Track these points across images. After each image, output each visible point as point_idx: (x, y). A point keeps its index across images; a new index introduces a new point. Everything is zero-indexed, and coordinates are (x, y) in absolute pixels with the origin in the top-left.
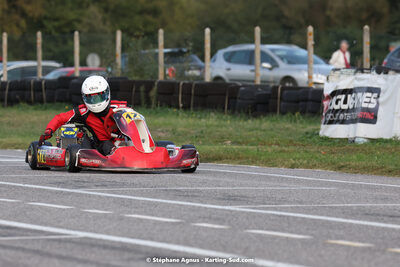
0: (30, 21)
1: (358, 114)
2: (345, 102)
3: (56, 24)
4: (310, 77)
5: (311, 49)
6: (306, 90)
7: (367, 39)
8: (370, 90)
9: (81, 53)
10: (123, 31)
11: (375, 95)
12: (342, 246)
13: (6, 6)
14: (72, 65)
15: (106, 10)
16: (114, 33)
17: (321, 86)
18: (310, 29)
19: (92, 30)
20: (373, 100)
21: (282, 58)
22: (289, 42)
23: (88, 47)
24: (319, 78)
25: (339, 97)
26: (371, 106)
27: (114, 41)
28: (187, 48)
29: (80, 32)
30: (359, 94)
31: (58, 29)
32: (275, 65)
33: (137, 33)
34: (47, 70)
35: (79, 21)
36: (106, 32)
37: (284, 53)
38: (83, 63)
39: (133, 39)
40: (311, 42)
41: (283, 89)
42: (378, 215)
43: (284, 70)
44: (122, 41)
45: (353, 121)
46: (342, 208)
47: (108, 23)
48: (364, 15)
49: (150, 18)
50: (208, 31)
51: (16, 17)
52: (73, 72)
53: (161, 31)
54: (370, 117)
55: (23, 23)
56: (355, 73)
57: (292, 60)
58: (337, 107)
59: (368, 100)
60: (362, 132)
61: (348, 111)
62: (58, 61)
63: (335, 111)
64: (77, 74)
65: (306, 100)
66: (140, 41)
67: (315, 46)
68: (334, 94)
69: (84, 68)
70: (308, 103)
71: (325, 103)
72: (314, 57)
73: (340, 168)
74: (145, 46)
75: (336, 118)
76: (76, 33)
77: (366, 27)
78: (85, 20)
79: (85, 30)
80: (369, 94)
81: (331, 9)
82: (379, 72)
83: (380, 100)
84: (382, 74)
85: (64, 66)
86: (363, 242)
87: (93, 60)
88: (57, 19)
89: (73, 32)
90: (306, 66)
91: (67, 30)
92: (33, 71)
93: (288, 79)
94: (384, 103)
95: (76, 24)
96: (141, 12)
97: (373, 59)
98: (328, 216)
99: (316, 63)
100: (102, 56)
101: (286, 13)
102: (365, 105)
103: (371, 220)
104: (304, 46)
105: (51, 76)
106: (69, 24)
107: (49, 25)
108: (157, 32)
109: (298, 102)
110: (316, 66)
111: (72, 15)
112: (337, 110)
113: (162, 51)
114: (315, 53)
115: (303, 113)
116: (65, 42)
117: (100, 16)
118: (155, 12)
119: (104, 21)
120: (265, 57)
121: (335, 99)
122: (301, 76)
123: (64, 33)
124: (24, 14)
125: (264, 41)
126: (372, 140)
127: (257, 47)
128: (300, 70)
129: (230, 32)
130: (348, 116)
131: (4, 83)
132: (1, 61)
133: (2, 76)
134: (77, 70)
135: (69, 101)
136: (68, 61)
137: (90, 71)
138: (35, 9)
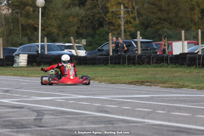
131: (200, 55)
132: (198, 44)
133: (198, 52)
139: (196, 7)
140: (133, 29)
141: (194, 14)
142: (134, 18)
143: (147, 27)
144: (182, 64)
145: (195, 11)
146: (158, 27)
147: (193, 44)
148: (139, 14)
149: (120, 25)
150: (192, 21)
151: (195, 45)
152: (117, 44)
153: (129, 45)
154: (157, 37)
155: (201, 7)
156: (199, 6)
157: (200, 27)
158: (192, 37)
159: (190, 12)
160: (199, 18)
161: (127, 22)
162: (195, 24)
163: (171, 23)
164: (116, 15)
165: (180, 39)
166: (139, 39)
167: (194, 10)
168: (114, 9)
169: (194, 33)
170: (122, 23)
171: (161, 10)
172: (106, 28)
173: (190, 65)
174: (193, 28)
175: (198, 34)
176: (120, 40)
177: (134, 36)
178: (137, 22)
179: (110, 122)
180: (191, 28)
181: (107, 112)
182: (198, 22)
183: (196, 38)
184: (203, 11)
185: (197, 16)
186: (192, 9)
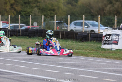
0: (17, 12)
1: (113, 42)
2: (109, 38)
3: (25, 13)
4: (99, 30)
5: (99, 22)
6: (98, 34)
7: (116, 20)
8: (116, 35)
9: (31, 22)
10: (44, 16)
11: (118, 36)
12: (107, 80)
13: (10, 7)
14: (29, 25)
15: (39, 9)
16: (42, 16)
17: (102, 33)
18: (99, 16)
19: (35, 15)
20: (117, 38)
21: (91, 25)
22: (93, 20)
23: (34, 20)
24: (101, 31)
25: (107, 36)
26: (117, 39)
27: (42, 18)
28: (63, 21)
29: (31, 15)
30: (113, 36)
31: (25, 14)
32: (89, 27)
33: (48, 16)
34: (22, 26)
35: (31, 12)
36: (39, 16)
37: (91, 23)
38: (32, 25)
39: (47, 18)
40: (99, 20)
41: (91, 34)
42: (118, 72)
43: (91, 28)
44: (44, 18)
45: (111, 44)
46: (108, 69)
47: (40, 13)
48: (115, 13)
49: (52, 12)
50: (69, 16)
51: (13, 11)
52: (29, 27)
53: (55, 16)
54: (116, 43)
55: (15, 12)
56: (112, 29)
57: (94, 25)
58: (106, 40)
59: (116, 38)
60: (114, 47)
61: (110, 41)
62: (25, 24)
63: (106, 41)
64: (30, 28)
65: (98, 37)
66: (49, 18)
67: (100, 21)
68: (106, 35)
69: (33, 26)
70: (98, 38)
71: (103, 38)
72: (100, 25)
73: (107, 57)
74: (51, 20)
75: (106, 43)
76: (31, 16)
77: (116, 16)
78: (33, 12)
79: (33, 15)
80: (116, 36)
81: (106, 10)
82: (119, 30)
83: (119, 38)
84: (120, 30)
85: (27, 25)
86: (113, 79)
87: (35, 23)
88: (25, 12)
89: (29, 15)
90: (98, 27)
91: (28, 15)
92: (18, 27)
93: (92, 31)
94: (121, 38)
95: (30, 13)
96: (50, 10)
97: (117, 25)
98: (103, 71)
99: (101, 26)
100: (38, 23)
101: (92, 11)
102: (115, 39)
103: (116, 73)
104: (97, 21)
105: (23, 28)
106: (28, 13)
107: (23, 13)
108: (54, 16)
109: (95, 38)
110: (101, 27)
111: (29, 10)
112: (107, 40)
113: (55, 22)
114: (100, 23)
115: (97, 41)
116: (27, 18)
117: (37, 11)
118: (54, 10)
119: (39, 12)
120: (86, 24)
121: (106, 37)
122: (96, 30)
123: (27, 16)
124: (15, 10)
125: (85, 19)
126: (117, 50)
127: (84, 21)
128: (96, 28)
129: (75, 16)
130: (110, 42)
131: (9, 30)
132: (8, 23)
133: (8, 28)
134: (30, 27)
135: (28, 36)
136: (28, 24)
137: (34, 27)
138: (19, 8)
139: (8, 2)
141: (7, 6)
145: (7, 4)
147: (5, 24)
150: (5, 10)
151: (6, 24)
155: (11, 2)
156: (9, 2)
157: (10, 14)
158: (5, 19)
159: (5, 5)
160: (9, 8)
162: (7, 12)
167: (6, 4)
169: (6, 17)
174: (6, 14)
175: (8, 18)
180: (4, 14)
182: (9, 11)
183: (7, 20)
184: (12, 5)
185: (8, 7)
186: (6, 3)
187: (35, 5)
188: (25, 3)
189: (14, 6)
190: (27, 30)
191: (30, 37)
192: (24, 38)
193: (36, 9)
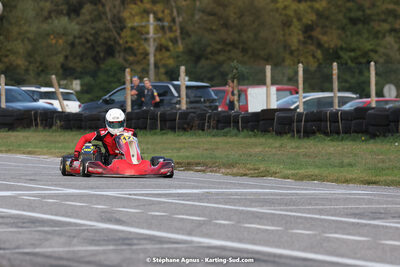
0: (326, 51)
3: (352, 54)
9: (376, 84)
13: (301, 38)
14: (368, 96)
19: (388, 60)
23: (384, 77)
29: (376, 63)
31: (354, 59)
34: (343, 101)
35: (376, 52)
38: (380, 94)
51: (313, 48)
52: (370, 103)
55: (319, 54)
62: (354, 92)
64: (374, 105)
69: (382, 99)
76: (372, 63)
78: (381, 50)
79: (381, 60)
85: (361, 98)
87: (390, 89)
88: (353, 50)
89: (369, 62)
91: (364, 60)
92: (329, 102)
95: (372, 54)
100: (398, 87)
105: (347, 107)
106: (365, 54)
107: (345, 56)
111: (368, 46)
116: (361, 73)
117: (396, 47)
123: (360, 63)
124: (319, 45)
131: (300, 114)
132: (297, 93)
133: (297, 107)
134: (373, 101)
135: (365, 132)
136: (364, 92)
137: (387, 102)
138: (331, 40)
139: (295, 20)
140: (171, 62)
141: (290, 34)
142: (174, 41)
143: (198, 59)
144: (265, 131)
145: (292, 28)
146: (221, 58)
147: (288, 93)
148: (185, 33)
149: (146, 54)
150: (286, 47)
151: (292, 94)
152: (141, 91)
153: (165, 92)
154: (219, 77)
155: (304, 20)
156: (299, 19)
157: (302, 59)
158: (285, 79)
159: (283, 30)
160: (299, 41)
161: (161, 48)
162: (292, 53)
163: (244, 51)
164: (140, 33)
165: (261, 82)
166: (184, 81)
167: (289, 26)
168: (136, 22)
169: (290, 72)
170: (151, 49)
171: (226, 25)
172: (119, 59)
173: (280, 133)
174: (288, 62)
175: (296, 73)
176: (147, 83)
177: (173, 75)
178: (181, 47)
179: (126, 240)
180: (283, 61)
181: (118, 222)
182: (298, 49)
183: (293, 79)
184: (308, 29)
185: (295, 38)
186: (287, 24)
187: (386, 26)
188: (354, 21)
189: (316, 33)
190: (360, 112)
191: (373, 136)
192: (354, 140)
193: (390, 39)
